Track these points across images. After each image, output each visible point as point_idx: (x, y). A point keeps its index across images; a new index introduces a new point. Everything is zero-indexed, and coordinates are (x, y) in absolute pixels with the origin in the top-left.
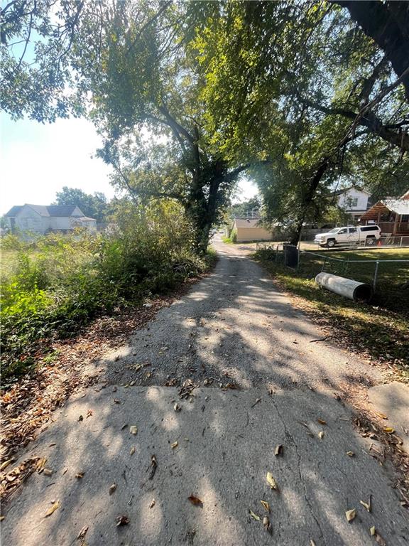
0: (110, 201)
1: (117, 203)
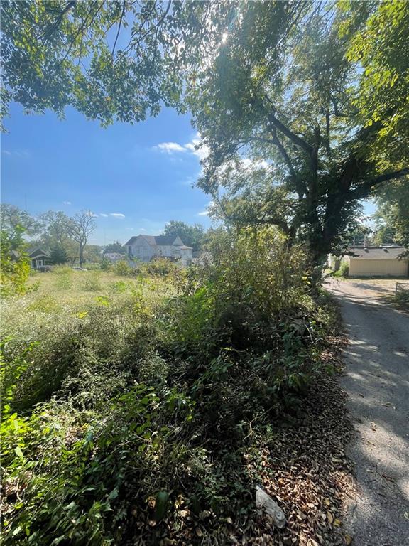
0: (206, 232)
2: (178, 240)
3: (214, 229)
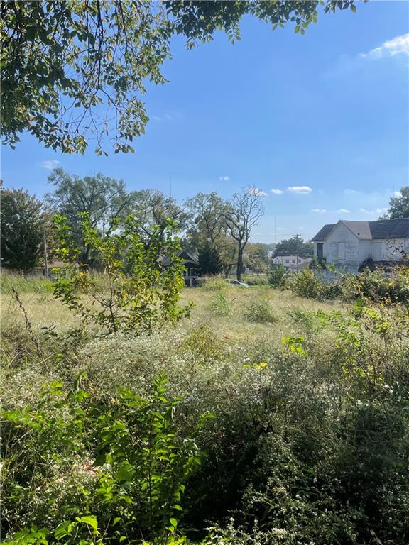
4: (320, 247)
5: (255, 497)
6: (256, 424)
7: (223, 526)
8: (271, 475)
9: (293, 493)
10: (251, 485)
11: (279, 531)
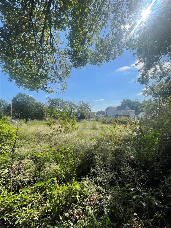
0: (142, 102)
1: (145, 103)
2: (127, 108)
3: (146, 100)
4: (106, 112)
5: (92, 170)
6: (93, 153)
7: (86, 177)
8: (96, 165)
9: (101, 169)
10: (92, 168)
11: (98, 178)
